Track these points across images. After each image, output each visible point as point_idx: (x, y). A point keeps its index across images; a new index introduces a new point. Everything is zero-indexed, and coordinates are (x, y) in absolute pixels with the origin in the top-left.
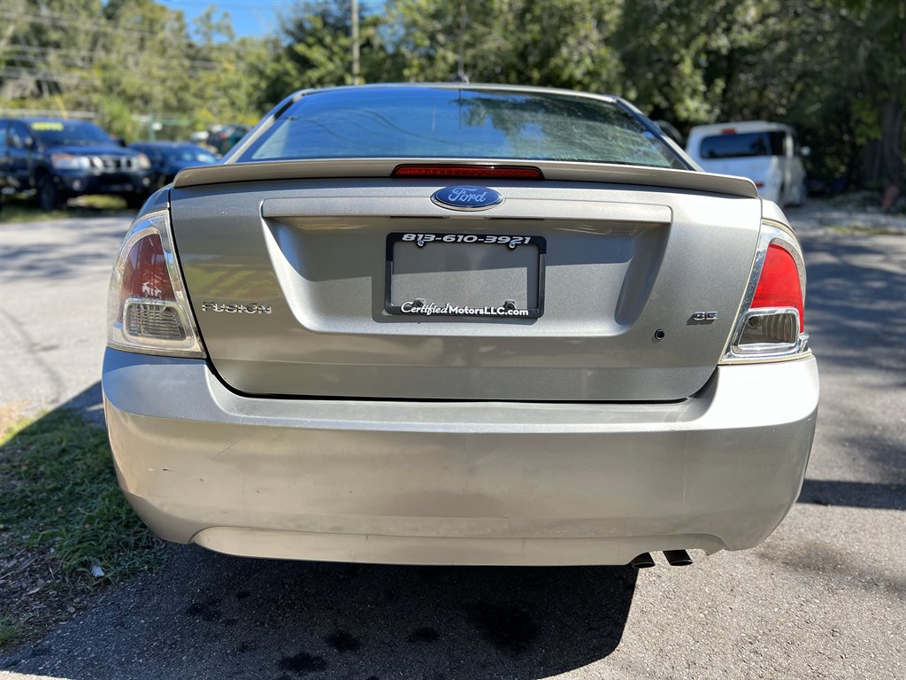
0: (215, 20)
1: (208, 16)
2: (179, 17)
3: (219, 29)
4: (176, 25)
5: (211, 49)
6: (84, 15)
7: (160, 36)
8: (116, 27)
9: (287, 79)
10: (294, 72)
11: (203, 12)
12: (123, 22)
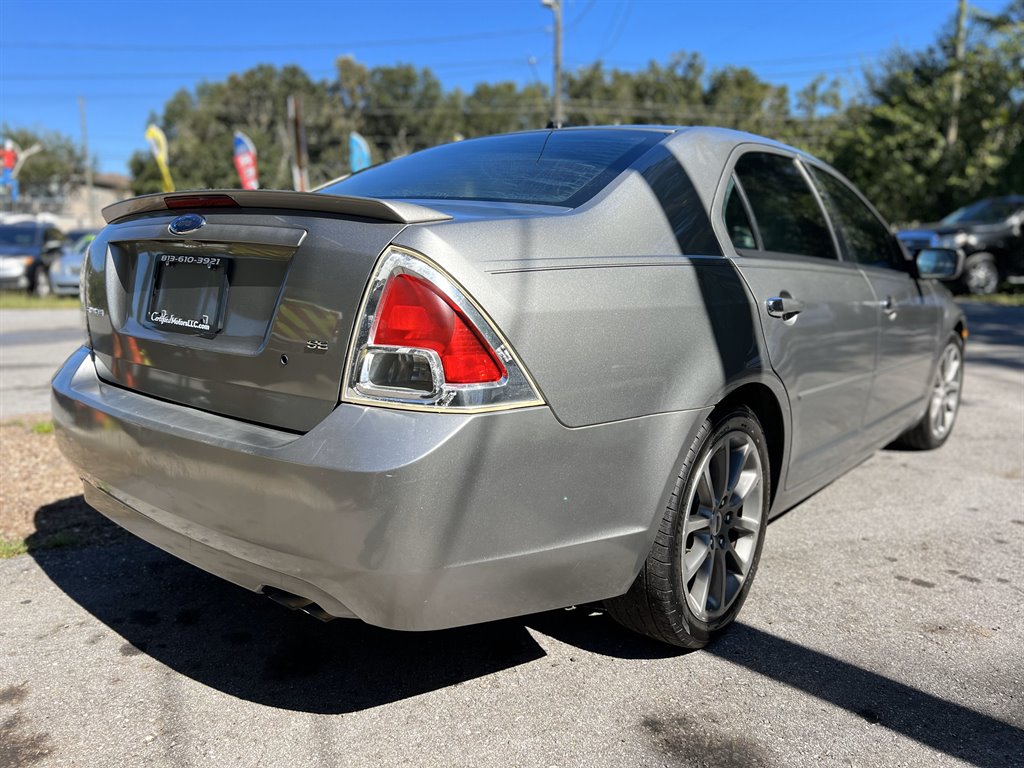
0: (822, 89)
1: (814, 88)
2: (782, 93)
3: (824, 100)
4: (777, 102)
5: (811, 122)
6: (683, 103)
7: (756, 116)
8: (711, 112)
9: (859, 148)
10: (867, 139)
11: (806, 82)
12: (720, 106)
